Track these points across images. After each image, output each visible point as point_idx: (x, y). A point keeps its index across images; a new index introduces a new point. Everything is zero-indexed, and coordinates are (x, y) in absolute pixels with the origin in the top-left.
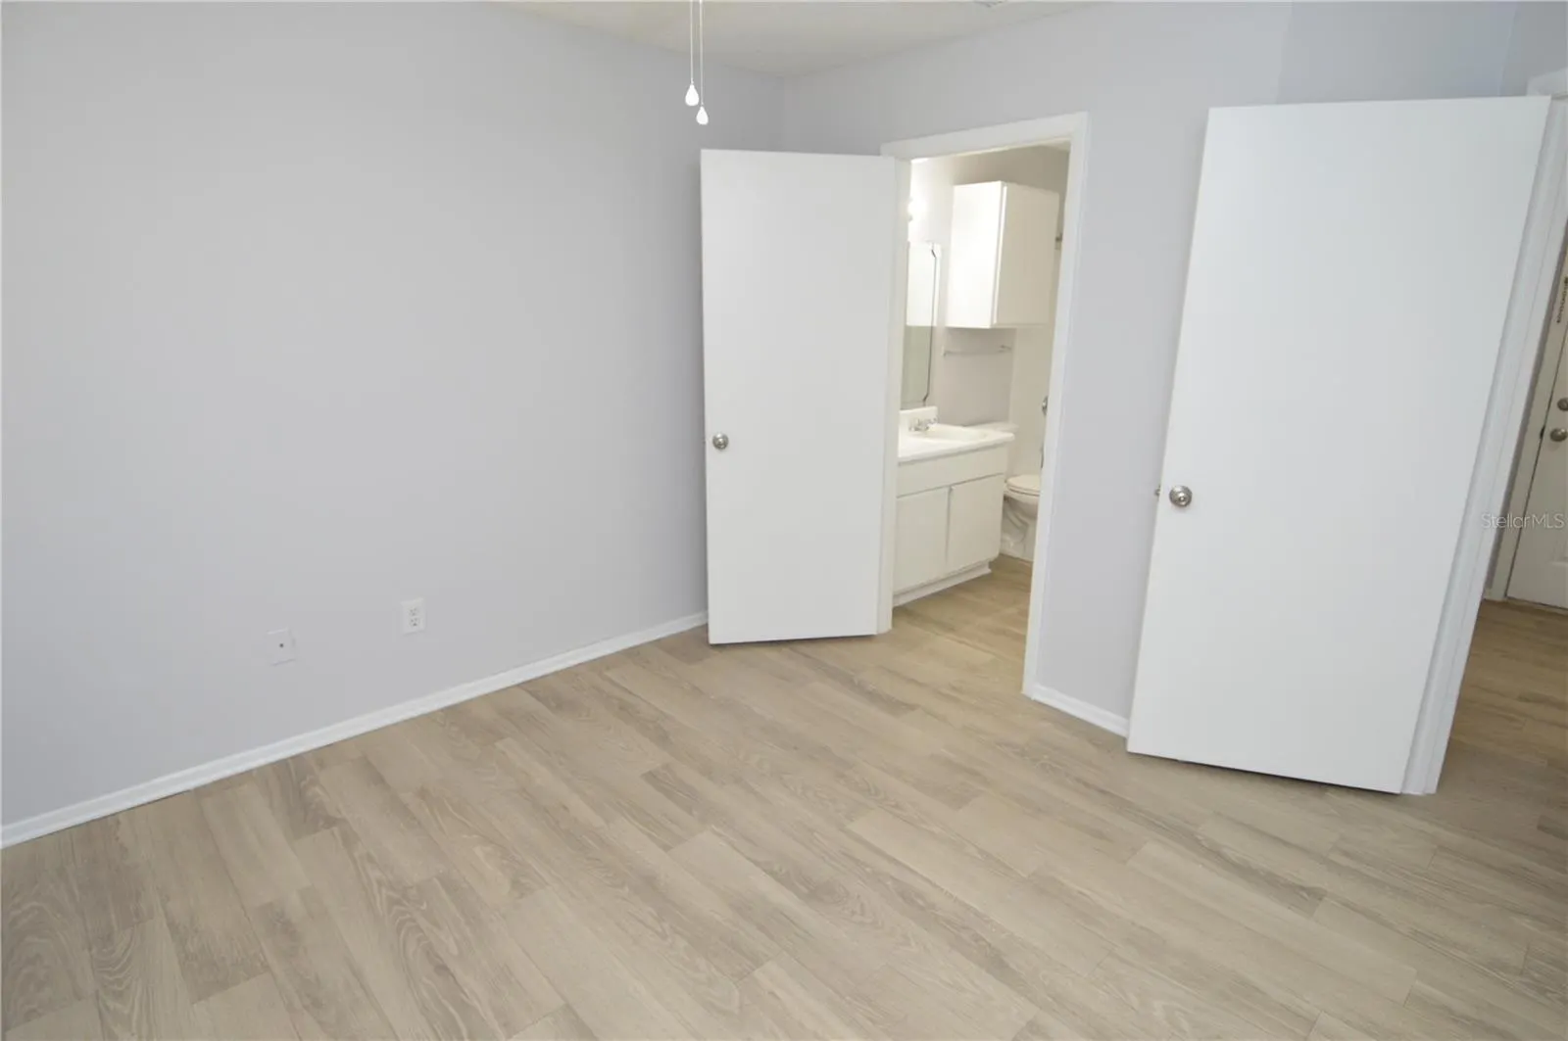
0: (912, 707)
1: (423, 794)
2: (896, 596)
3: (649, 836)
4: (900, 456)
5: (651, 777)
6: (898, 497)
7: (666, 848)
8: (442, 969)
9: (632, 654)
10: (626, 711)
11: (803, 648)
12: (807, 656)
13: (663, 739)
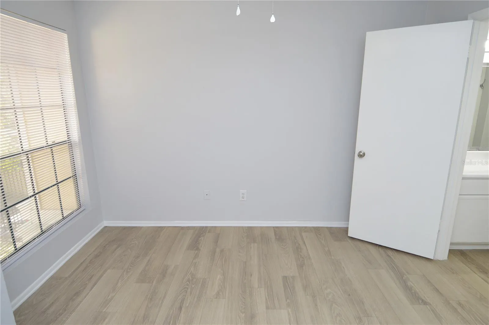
0: (425, 303)
1: (222, 251)
2: (452, 244)
3: (266, 299)
4: (464, 174)
5: (285, 278)
6: (460, 195)
7: (267, 308)
8: (180, 308)
9: (317, 230)
10: (298, 249)
11: (390, 253)
12: (388, 256)
13: (301, 266)
